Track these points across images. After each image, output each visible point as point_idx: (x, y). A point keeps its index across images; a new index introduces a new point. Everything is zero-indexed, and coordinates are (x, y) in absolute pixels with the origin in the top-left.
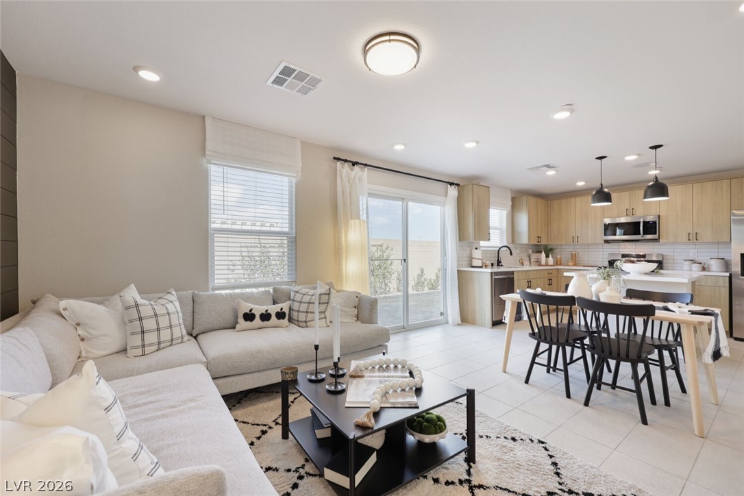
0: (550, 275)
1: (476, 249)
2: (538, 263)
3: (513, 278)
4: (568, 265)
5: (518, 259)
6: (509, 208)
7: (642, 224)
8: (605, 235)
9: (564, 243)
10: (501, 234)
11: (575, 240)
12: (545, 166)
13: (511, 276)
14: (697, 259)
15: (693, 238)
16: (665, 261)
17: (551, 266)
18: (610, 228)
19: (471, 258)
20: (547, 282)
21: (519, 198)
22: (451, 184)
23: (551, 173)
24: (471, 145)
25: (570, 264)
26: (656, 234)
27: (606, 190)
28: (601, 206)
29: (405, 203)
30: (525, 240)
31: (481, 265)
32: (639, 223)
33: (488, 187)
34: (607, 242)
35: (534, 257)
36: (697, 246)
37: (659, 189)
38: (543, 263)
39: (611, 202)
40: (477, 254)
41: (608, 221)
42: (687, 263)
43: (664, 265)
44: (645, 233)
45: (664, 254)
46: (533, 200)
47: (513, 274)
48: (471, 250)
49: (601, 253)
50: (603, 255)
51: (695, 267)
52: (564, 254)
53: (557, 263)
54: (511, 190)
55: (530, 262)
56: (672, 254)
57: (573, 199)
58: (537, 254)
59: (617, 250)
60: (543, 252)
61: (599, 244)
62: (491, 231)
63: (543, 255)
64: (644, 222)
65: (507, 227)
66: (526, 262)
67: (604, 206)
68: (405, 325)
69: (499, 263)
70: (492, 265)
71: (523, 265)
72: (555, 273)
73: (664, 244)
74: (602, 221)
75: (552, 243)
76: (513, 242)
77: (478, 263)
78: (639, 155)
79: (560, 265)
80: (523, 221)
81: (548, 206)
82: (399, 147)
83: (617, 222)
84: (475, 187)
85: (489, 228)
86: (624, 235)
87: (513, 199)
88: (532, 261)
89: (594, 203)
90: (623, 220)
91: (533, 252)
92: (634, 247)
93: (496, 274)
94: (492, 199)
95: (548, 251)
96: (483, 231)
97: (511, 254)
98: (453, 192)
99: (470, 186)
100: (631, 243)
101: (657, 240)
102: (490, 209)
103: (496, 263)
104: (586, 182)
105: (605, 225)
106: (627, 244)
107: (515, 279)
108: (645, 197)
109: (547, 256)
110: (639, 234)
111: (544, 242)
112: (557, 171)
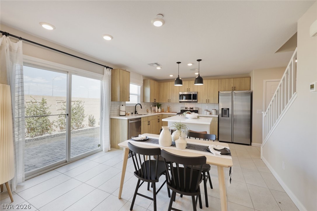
0: (158, 118)
1: (122, 105)
2: (155, 111)
3: (141, 121)
4: (166, 112)
5: (146, 109)
6: (142, 84)
7: (192, 95)
8: (180, 99)
9: (165, 102)
10: (138, 97)
11: (169, 101)
12: (156, 64)
13: (140, 120)
14: (209, 110)
15: (208, 102)
16: (199, 111)
17: (160, 112)
18: (181, 96)
19: (120, 111)
20: (157, 121)
21: (147, 80)
22: (107, 67)
23: (159, 68)
24: (107, 38)
25: (167, 111)
26: (196, 99)
27: (180, 79)
28: (179, 86)
29: (69, 75)
30: (148, 100)
31: (125, 115)
32: (191, 94)
33: (129, 72)
34: (180, 102)
35: (153, 108)
36: (208, 105)
37: (200, 80)
38: (157, 111)
39: (182, 84)
40: (123, 108)
41: (181, 93)
42: (206, 111)
43: (199, 112)
44: (193, 99)
45: (199, 107)
46: (152, 82)
47: (141, 119)
48: (120, 106)
49: (178, 107)
50: (179, 108)
51: (208, 113)
52: (165, 107)
53: (162, 112)
54: (143, 76)
55: (151, 111)
56: (201, 108)
57: (169, 83)
58: (154, 107)
59: (184, 106)
60: (157, 106)
61: (178, 103)
62: (130, 95)
63: (157, 107)
64: (193, 94)
65: (141, 94)
66: (150, 111)
67: (180, 86)
68: (67, 160)
69: (136, 112)
70: (132, 113)
71: (148, 112)
72: (161, 116)
73: (199, 103)
74: (179, 93)
75: (160, 102)
76: (144, 101)
77: (124, 114)
78: (193, 64)
79: (163, 112)
80: (148, 91)
81: (159, 85)
82: (47, 27)
83: (184, 94)
84: (121, 71)
85: (129, 94)
86: (186, 99)
87: (144, 80)
88: (152, 110)
89: (175, 84)
90: (186, 93)
91: (153, 106)
92: (189, 104)
93: (131, 120)
94: (131, 79)
95: (159, 106)
96: (125, 96)
97: (141, 108)
98: (108, 72)
99: (119, 70)
100: (188, 103)
101: (197, 102)
102: (130, 84)
103: (134, 112)
104: (173, 75)
105: (180, 95)
106: (187, 103)
107: (142, 121)
108: (195, 83)
109: (158, 108)
110: (191, 99)
111: (157, 102)
112: (161, 68)
